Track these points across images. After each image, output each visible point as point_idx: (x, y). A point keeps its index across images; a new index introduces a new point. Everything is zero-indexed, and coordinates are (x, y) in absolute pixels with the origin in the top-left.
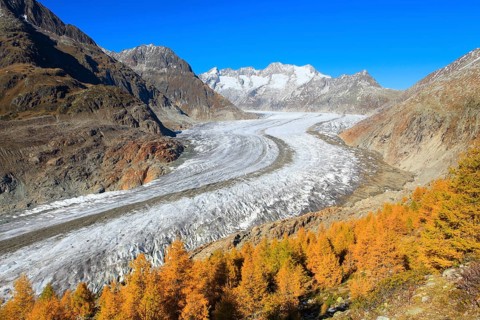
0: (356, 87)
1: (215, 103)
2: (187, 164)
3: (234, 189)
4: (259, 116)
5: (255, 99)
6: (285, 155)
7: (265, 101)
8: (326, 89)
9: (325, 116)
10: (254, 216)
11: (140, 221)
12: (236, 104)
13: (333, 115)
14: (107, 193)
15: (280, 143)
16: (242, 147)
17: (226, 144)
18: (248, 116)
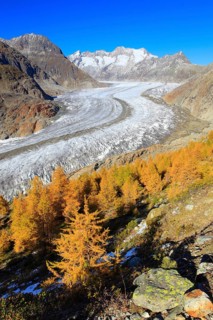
0: (174, 64)
1: (79, 76)
2: (62, 119)
3: (93, 134)
4: (109, 85)
5: (107, 73)
6: (127, 111)
7: (113, 74)
8: (155, 66)
9: (154, 84)
10: (107, 152)
11: (34, 157)
12: (94, 77)
13: (159, 84)
14: (10, 139)
15: (124, 103)
16: (98, 107)
17: (87, 105)
18: (102, 85)
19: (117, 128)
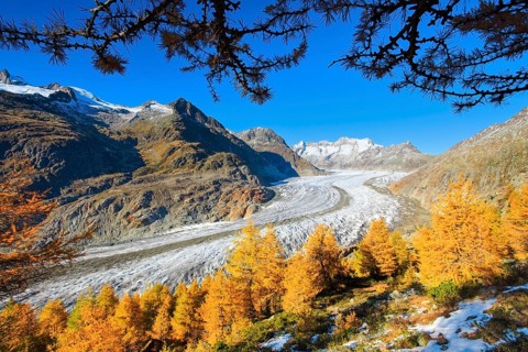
0: (401, 153)
1: (300, 164)
2: (274, 205)
3: (302, 223)
4: (330, 173)
5: (329, 162)
6: (345, 200)
7: (336, 163)
8: (380, 154)
9: (379, 173)
12: (316, 165)
13: (384, 173)
14: (219, 223)
15: (342, 192)
16: (314, 194)
17: (303, 192)
19: (330, 218)
